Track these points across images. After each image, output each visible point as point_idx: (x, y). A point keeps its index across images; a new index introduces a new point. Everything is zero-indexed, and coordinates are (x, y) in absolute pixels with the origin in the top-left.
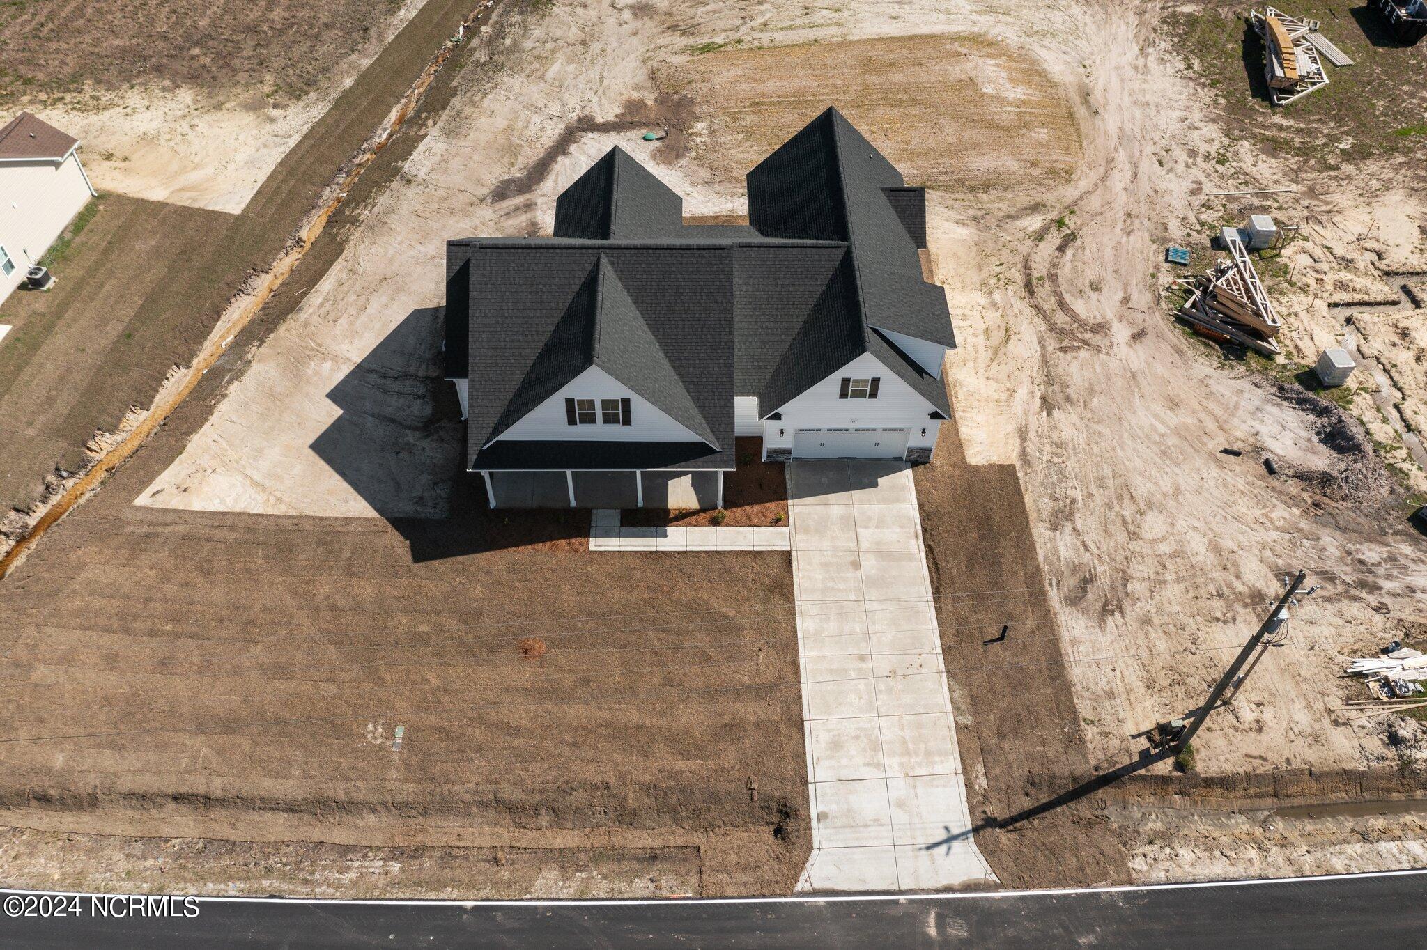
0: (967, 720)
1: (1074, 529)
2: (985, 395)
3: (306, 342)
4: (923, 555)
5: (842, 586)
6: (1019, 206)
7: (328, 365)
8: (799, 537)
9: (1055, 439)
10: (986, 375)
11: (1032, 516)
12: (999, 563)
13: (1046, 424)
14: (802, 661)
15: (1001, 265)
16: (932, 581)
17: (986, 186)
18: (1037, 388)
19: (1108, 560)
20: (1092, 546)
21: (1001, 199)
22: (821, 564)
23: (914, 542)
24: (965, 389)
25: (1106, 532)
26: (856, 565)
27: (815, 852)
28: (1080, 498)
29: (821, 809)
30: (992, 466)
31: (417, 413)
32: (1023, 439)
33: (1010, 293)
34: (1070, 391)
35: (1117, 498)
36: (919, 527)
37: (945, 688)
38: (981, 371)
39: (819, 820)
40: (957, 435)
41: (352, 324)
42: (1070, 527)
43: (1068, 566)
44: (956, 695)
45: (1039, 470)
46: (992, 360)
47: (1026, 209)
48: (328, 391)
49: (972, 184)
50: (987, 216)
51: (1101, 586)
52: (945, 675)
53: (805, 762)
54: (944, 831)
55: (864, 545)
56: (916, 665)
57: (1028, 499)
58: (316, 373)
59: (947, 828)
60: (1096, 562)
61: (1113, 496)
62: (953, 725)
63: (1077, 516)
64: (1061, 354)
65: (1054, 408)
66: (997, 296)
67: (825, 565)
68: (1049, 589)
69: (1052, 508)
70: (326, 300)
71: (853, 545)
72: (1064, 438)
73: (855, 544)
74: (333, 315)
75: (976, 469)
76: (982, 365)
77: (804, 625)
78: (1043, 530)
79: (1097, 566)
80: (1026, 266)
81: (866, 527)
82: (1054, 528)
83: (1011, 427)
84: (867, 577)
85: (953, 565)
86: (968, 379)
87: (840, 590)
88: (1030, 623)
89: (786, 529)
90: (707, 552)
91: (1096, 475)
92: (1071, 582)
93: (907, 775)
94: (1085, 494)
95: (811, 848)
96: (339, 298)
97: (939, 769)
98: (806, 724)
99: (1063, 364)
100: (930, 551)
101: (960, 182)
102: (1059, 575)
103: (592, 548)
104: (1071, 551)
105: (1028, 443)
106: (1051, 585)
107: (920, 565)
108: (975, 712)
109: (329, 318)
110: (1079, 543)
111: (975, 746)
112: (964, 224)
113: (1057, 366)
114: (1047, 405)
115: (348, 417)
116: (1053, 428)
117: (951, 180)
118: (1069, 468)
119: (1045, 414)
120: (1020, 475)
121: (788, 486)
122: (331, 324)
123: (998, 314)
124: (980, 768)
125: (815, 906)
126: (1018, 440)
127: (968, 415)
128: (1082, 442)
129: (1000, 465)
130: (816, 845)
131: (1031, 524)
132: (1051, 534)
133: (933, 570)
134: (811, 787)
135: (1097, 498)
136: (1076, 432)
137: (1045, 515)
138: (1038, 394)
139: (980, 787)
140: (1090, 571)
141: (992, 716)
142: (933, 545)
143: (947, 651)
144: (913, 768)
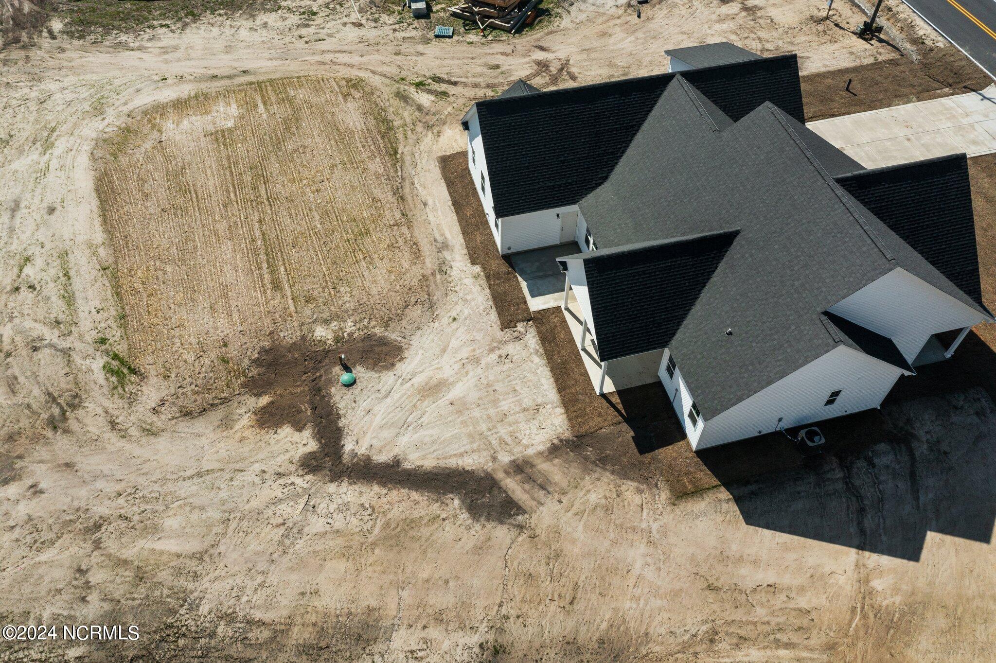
3: (857, 630)
7: (877, 584)
16: (827, 118)
17: (383, 120)
31: (891, 457)
37: (900, 107)
41: (802, 590)
44: (901, 103)
47: (405, 101)
48: (912, 563)
49: (383, 128)
52: (891, 108)
58: (896, 590)
62: (921, 102)
64: (579, 79)
70: (778, 644)
74: (797, 622)
84: (846, 144)
87: (867, 154)
93: (968, 115)
96: (766, 628)
98: (972, 156)
108: (906, 95)
109: (805, 622)
111: (926, 94)
115: (934, 523)
122: (814, 615)
124: (939, 91)
139: (950, 90)
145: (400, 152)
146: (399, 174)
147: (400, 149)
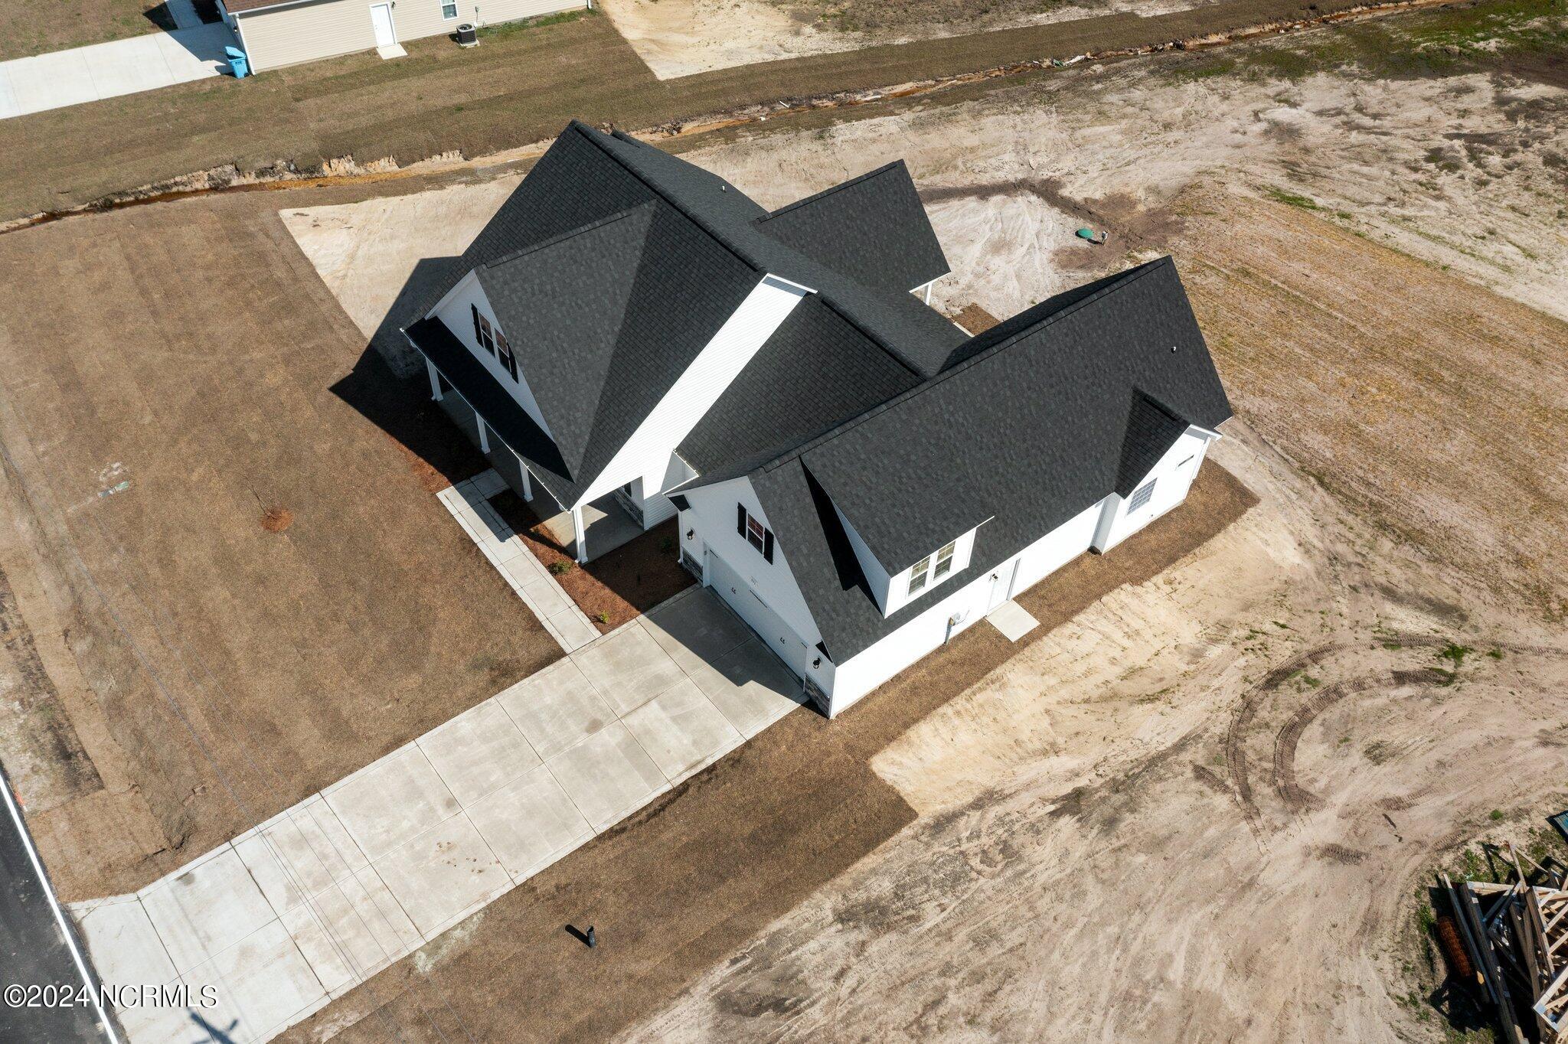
0: (424, 965)
1: (863, 943)
2: (1014, 724)
4: (667, 787)
5: (549, 729)
6: (1421, 590)
8: (594, 652)
9: (1015, 843)
10: (1053, 707)
11: (844, 880)
12: (723, 879)
13: (1032, 818)
14: (410, 746)
15: (1283, 626)
16: (630, 818)
17: (1411, 537)
18: (1093, 775)
19: (839, 1016)
20: (850, 981)
21: (1408, 564)
22: (569, 693)
23: (681, 768)
24: (998, 695)
25: (894, 988)
26: (594, 726)
27: (132, 896)
28: (928, 925)
29: (198, 873)
30: (890, 790)
32: (978, 805)
33: (1241, 662)
34: (1129, 818)
35: (973, 973)
36: (710, 762)
37: (462, 916)
38: (1052, 699)
39: (180, 878)
40: (907, 726)
42: (861, 938)
43: (787, 968)
44: (458, 933)
45: (936, 848)
46: (1087, 701)
47: (1429, 601)
49: (1389, 520)
50: (1356, 569)
51: (784, 1028)
52: (483, 905)
53: (258, 823)
54: (228, 1022)
55: (634, 721)
56: (478, 866)
57: (869, 861)
59: (235, 1023)
60: (825, 1001)
61: (971, 967)
62: (406, 953)
63: (893, 936)
64: (1189, 773)
65: (1074, 814)
66: (1215, 652)
67: (571, 697)
68: (727, 963)
69: (879, 898)
71: (624, 708)
72: (1027, 851)
73: (627, 710)
75: (869, 776)
76: (1064, 693)
77: (464, 723)
78: (828, 905)
79: (817, 1006)
80: (1315, 656)
81: (664, 708)
82: (845, 917)
83: (985, 778)
84: (585, 747)
85: (675, 830)
86: (1020, 691)
87: (542, 730)
88: (643, 968)
89: (598, 634)
90: (506, 584)
91: (994, 924)
92: (762, 986)
93: (294, 939)
94: (944, 928)
95: (135, 890)
97: (324, 971)
98: (317, 796)
99: (1172, 785)
100: (681, 790)
101: (1376, 507)
102: (763, 962)
103: (440, 495)
104: (819, 958)
105: (975, 815)
106: (734, 962)
107: (645, 794)
108: (441, 969)
110: (840, 963)
111: (386, 996)
112: (1307, 552)
113: (1160, 779)
114: (1073, 803)
116: (1035, 829)
117: (1365, 497)
118: (974, 886)
119: (1052, 808)
120: (906, 831)
121: (663, 605)
123: (1184, 668)
124: (353, 1018)
125: (55, 934)
126: (970, 799)
127: (956, 721)
128: (1042, 879)
129: (901, 800)
130: (142, 892)
131: (827, 887)
132: (831, 918)
133: (651, 810)
134: (227, 845)
135: (948, 947)
136: (1055, 861)
137: (860, 896)
138: (1081, 782)
139: (322, 1032)
140: (800, 1001)
141: (449, 992)
142: (691, 791)
143: (527, 888)
144: (310, 940)
145: (1319, 489)
146: (1278, 449)
147: (1325, 494)
